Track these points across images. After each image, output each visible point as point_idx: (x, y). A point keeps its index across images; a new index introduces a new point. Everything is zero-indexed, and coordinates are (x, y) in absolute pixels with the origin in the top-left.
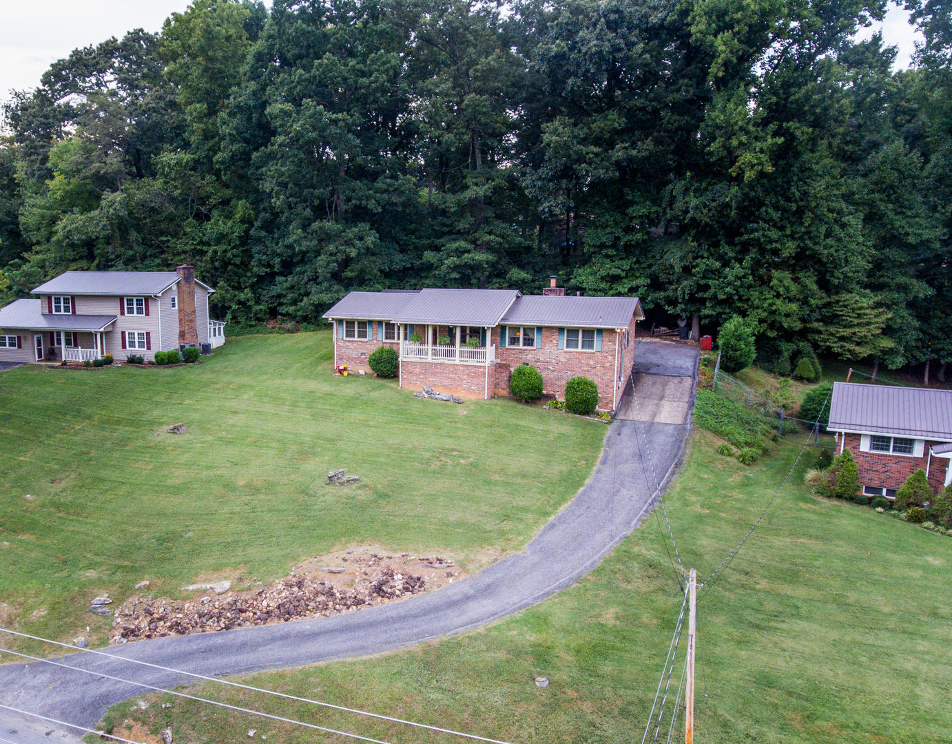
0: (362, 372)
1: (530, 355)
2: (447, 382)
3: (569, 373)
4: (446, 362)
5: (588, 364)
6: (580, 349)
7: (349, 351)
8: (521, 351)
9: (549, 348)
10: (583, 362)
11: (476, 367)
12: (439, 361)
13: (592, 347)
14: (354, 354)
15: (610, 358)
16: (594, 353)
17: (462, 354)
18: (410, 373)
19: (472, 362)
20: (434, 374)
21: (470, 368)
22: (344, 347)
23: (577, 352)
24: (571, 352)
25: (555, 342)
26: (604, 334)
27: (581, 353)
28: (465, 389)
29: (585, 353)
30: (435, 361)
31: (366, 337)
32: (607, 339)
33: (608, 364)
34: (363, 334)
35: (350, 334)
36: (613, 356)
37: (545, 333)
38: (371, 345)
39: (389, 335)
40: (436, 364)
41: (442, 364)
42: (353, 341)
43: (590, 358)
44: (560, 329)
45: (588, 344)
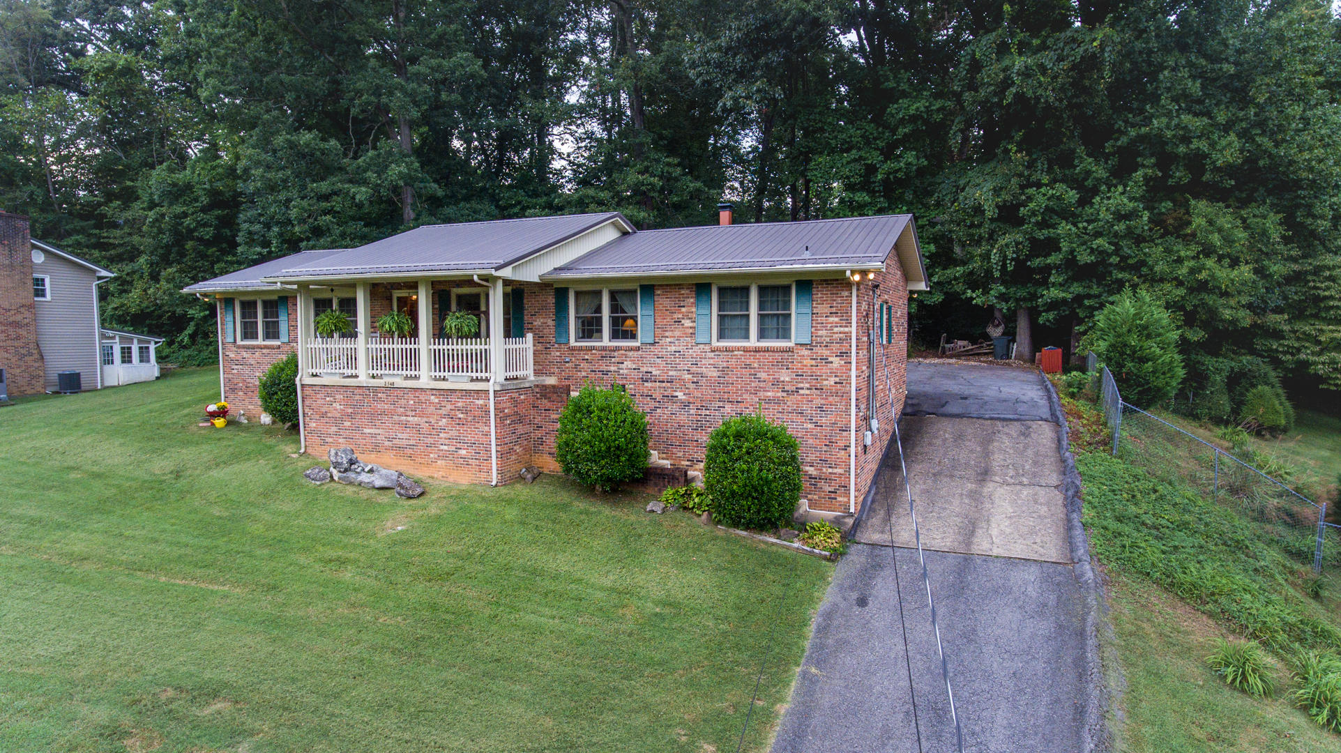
1: (628, 364)
2: (403, 437)
3: (728, 408)
4: (399, 382)
5: (776, 383)
6: (753, 341)
7: (248, 371)
8: (607, 353)
9: (672, 343)
10: (763, 375)
11: (468, 392)
12: (384, 382)
13: (785, 334)
14: (256, 377)
15: (837, 362)
16: (790, 350)
17: (439, 360)
18: (324, 415)
19: (459, 381)
20: (374, 416)
21: (454, 398)
22: (239, 363)
23: (746, 350)
24: (727, 350)
25: (687, 323)
26: (818, 295)
27: (757, 350)
28: (444, 457)
29: (767, 350)
30: (374, 382)
31: (280, 337)
32: (823, 309)
33: (832, 380)
34: (271, 331)
35: (248, 330)
36: (844, 354)
37: (663, 301)
40: (376, 389)
41: (391, 388)
42: (253, 347)
43: (781, 364)
44: (701, 287)
45: (776, 324)
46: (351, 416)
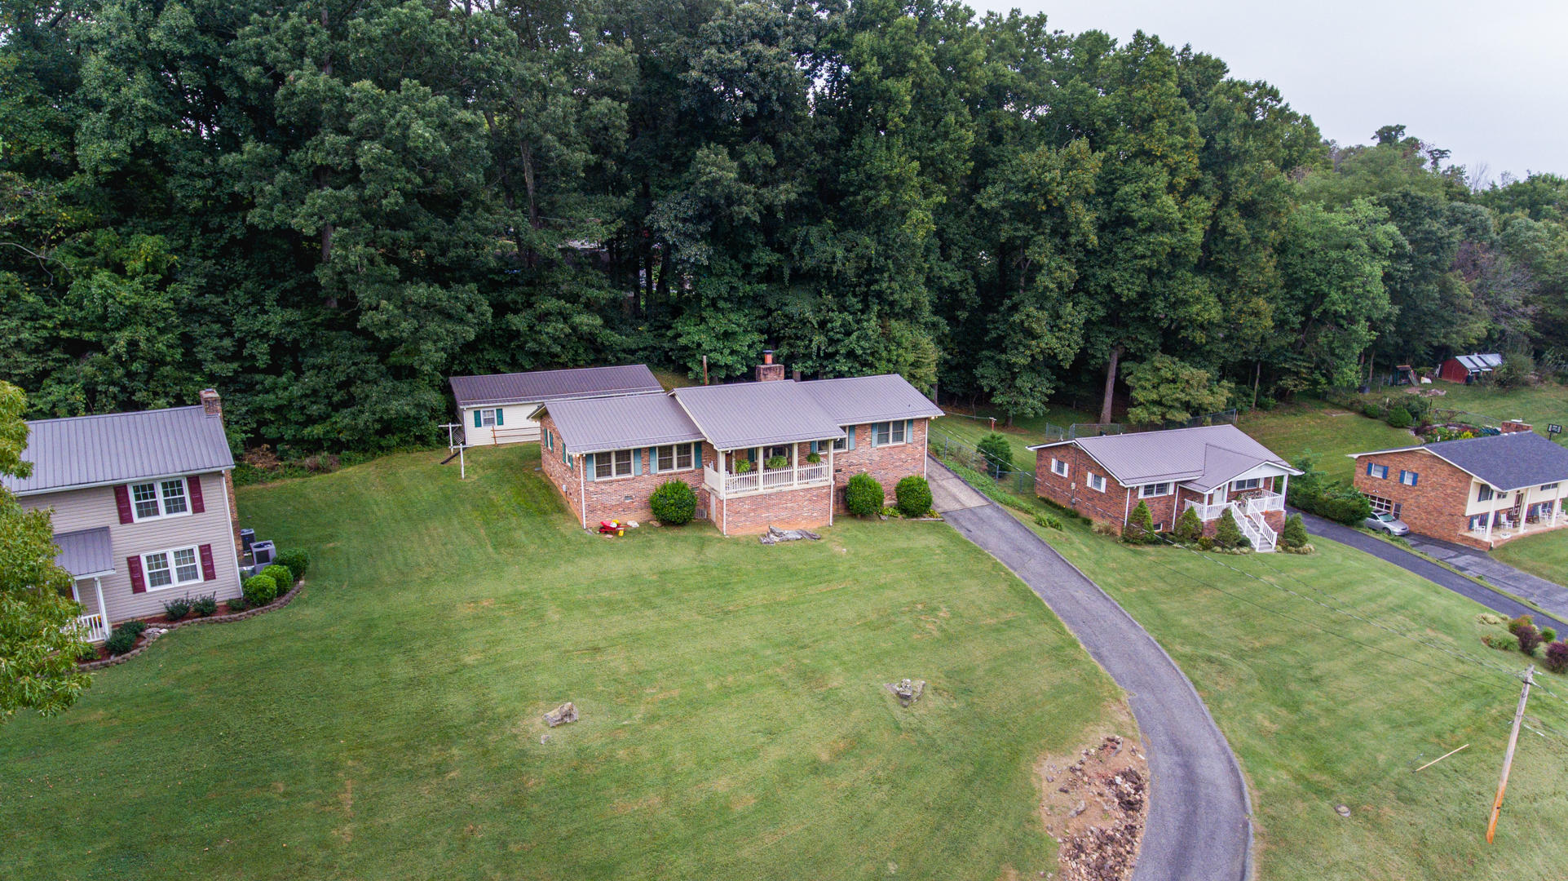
0: (634, 524)
1: (843, 460)
2: (784, 514)
3: (882, 472)
4: (783, 489)
5: (900, 459)
6: (891, 444)
7: (605, 497)
9: (863, 449)
10: (895, 457)
11: (818, 488)
12: (775, 490)
13: (902, 440)
14: (614, 500)
15: (920, 448)
16: (904, 446)
17: (801, 475)
18: (737, 512)
19: (814, 483)
20: (768, 508)
21: (811, 491)
22: (596, 493)
23: (889, 448)
24: (882, 449)
25: (866, 441)
26: (913, 425)
27: (893, 447)
28: (805, 519)
29: (896, 447)
30: (770, 491)
31: (629, 472)
32: (917, 429)
33: (919, 455)
34: (624, 469)
35: (603, 471)
36: (923, 445)
37: (858, 431)
38: (640, 482)
39: (665, 464)
40: (770, 495)
41: (777, 493)
42: (612, 481)
43: (902, 451)
44: (873, 426)
45: (899, 437)
46: (754, 510)
